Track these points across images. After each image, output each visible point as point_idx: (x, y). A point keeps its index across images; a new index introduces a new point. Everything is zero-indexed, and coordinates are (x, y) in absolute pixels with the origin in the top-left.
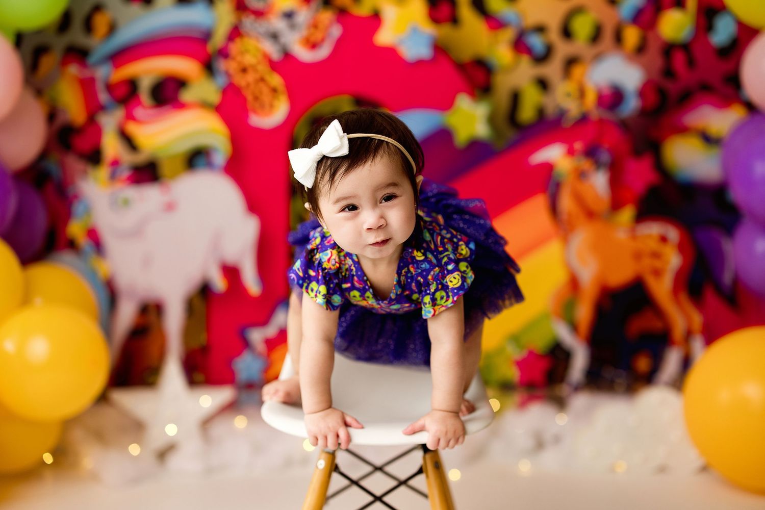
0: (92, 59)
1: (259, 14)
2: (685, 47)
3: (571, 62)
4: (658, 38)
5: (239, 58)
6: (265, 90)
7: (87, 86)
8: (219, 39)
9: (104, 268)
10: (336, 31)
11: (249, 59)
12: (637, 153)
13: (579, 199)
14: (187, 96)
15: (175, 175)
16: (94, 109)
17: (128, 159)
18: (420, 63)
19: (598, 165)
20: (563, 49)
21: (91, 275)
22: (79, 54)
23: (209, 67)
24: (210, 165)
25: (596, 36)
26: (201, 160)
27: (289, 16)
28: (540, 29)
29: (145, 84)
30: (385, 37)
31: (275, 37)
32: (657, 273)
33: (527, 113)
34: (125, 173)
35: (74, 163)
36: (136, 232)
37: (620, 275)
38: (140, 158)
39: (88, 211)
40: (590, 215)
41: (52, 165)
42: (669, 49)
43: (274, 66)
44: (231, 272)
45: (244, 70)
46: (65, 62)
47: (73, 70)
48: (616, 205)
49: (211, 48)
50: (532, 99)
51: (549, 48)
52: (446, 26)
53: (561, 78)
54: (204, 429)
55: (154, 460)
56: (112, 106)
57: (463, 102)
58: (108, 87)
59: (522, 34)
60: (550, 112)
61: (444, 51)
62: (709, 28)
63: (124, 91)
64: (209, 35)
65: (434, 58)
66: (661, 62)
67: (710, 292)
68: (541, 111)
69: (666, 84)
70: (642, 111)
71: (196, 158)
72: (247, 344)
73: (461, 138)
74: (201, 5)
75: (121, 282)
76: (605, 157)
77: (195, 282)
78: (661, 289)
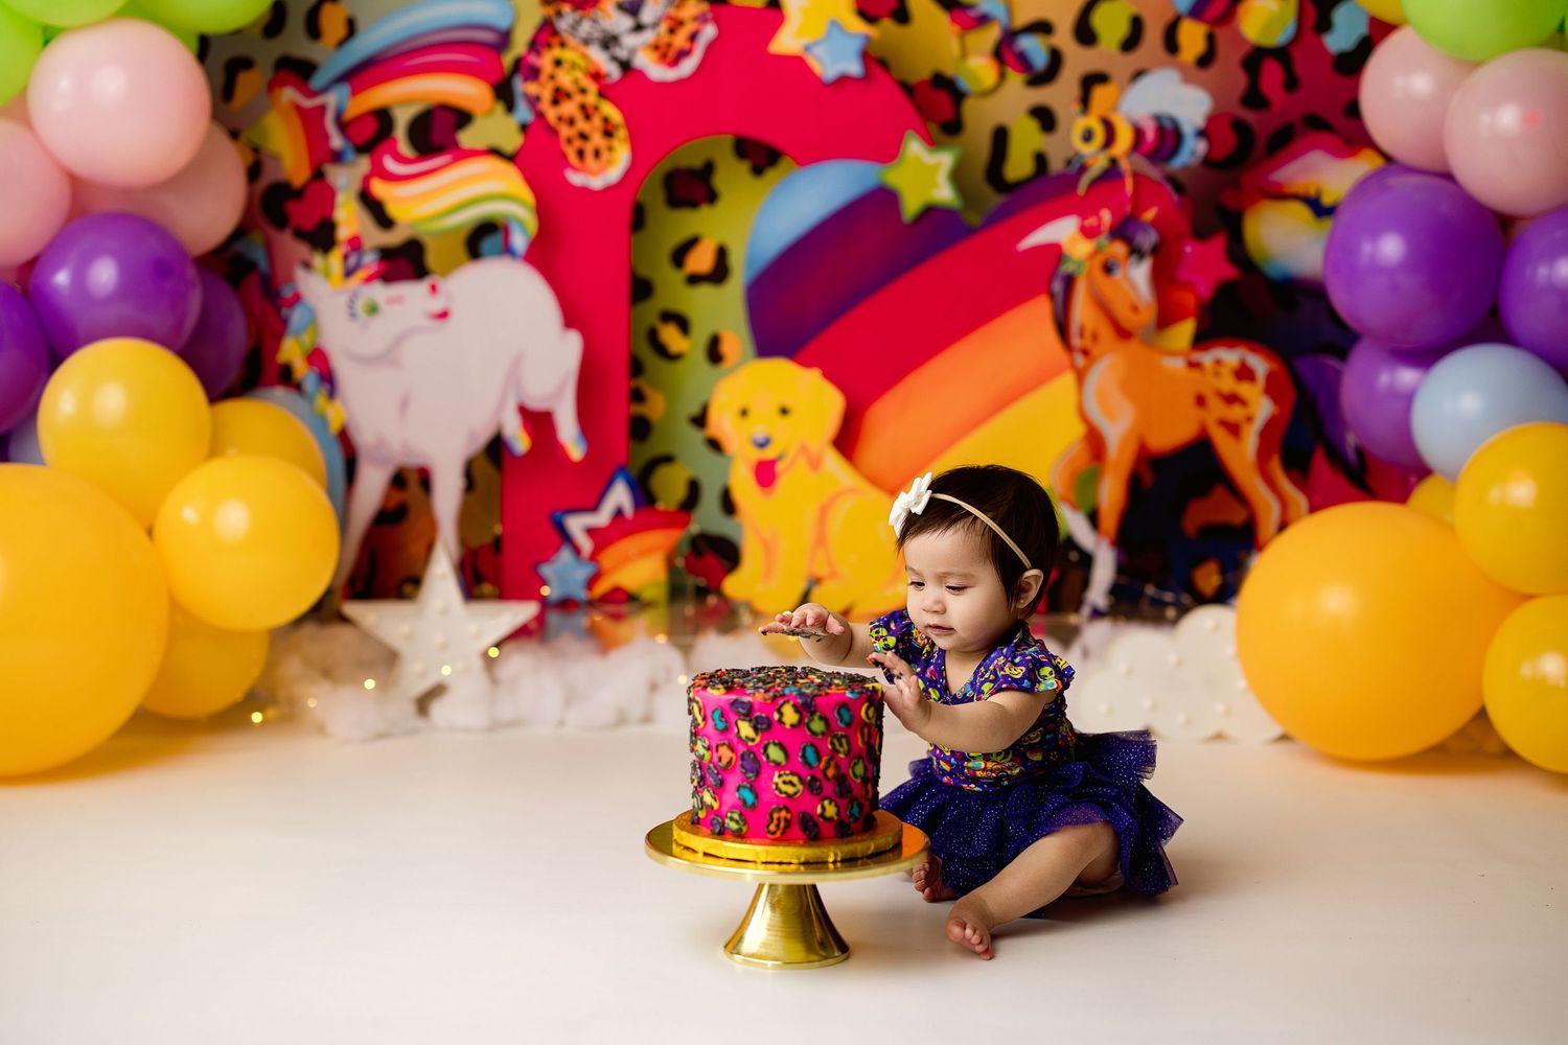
0: (317, 81)
1: (583, 4)
2: (1281, 54)
3: (1092, 81)
4: (1239, 38)
5: (552, 77)
6: (594, 128)
7: (311, 120)
8: (519, 46)
9: (335, 415)
10: (709, 32)
11: (565, 79)
12: (1200, 234)
13: (1103, 307)
14: (467, 138)
15: (449, 269)
16: (322, 157)
17: (376, 237)
18: (843, 80)
19: (1136, 252)
20: (1078, 61)
21: (319, 423)
22: (298, 71)
23: (504, 93)
24: (507, 250)
25: (1131, 43)
26: (489, 243)
27: (632, 7)
28: (1042, 27)
29: (402, 118)
30: (786, 42)
31: (609, 42)
32: (1234, 429)
33: (1018, 166)
34: (370, 259)
35: (290, 246)
36: (388, 358)
37: (1171, 434)
38: (393, 238)
39: (313, 321)
40: (1123, 333)
41: (254, 250)
42: (1256, 58)
44: (538, 422)
45: (559, 96)
46: (273, 85)
47: (289, 94)
48: (1166, 318)
49: (508, 60)
50: (1026, 141)
51: (1056, 58)
52: (887, 24)
53: (1076, 108)
54: (489, 663)
55: (411, 708)
56: (350, 155)
57: (914, 147)
58: (343, 126)
59: (1010, 36)
60: (1056, 165)
61: (883, 64)
62: (1325, 25)
63: (370, 128)
64: (505, 38)
65: (868, 76)
66: (1241, 81)
67: (1320, 462)
68: (1041, 160)
69: (1249, 116)
70: (1207, 161)
71: (482, 238)
72: (565, 537)
73: (911, 206)
75: (364, 438)
76: (1148, 239)
77: (483, 437)
78: (1241, 455)
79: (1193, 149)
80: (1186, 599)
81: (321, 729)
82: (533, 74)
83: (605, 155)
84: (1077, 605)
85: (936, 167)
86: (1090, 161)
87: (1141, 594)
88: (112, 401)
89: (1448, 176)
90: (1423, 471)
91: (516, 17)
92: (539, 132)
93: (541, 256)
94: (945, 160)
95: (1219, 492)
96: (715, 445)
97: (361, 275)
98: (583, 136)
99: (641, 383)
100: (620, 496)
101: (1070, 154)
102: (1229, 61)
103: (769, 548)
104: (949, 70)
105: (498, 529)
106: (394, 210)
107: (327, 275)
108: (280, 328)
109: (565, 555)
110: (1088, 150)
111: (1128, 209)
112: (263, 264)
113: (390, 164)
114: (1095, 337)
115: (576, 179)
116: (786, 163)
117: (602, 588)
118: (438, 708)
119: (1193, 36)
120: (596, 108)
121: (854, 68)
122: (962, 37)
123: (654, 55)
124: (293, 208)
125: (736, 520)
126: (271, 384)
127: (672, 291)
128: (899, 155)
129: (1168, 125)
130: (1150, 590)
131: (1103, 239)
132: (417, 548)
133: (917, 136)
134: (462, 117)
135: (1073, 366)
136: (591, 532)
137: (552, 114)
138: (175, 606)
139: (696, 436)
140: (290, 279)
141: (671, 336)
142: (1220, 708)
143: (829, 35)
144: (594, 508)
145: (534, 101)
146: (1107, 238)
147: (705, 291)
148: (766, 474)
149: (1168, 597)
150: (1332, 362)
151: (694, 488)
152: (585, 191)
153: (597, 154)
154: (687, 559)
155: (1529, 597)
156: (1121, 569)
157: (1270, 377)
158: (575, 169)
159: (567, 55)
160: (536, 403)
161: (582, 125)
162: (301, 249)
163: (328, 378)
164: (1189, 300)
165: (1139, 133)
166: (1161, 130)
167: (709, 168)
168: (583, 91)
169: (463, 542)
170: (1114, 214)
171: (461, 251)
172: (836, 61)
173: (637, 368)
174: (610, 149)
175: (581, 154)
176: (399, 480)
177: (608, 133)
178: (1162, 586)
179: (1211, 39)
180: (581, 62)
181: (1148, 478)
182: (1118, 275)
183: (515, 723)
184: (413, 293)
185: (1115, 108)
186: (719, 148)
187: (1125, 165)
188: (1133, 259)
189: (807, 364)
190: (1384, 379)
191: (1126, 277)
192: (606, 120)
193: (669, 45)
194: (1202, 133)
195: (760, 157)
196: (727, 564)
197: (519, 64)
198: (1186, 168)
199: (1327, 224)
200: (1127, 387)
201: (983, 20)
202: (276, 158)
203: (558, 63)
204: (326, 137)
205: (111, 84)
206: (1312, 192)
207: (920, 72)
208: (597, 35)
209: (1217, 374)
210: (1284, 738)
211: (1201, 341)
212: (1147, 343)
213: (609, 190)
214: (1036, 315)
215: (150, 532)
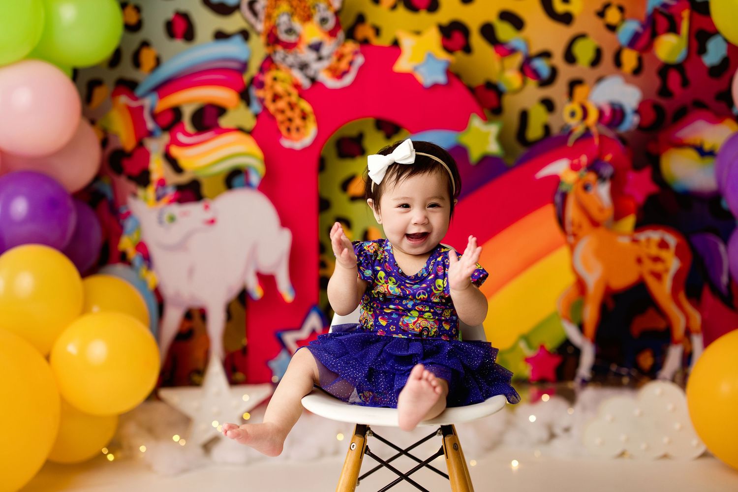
0: (139, 92)
1: (289, 46)
2: (679, 67)
3: (574, 84)
4: (655, 58)
5: (272, 87)
6: (296, 115)
7: (136, 114)
8: (253, 69)
9: (152, 279)
10: (360, 60)
11: (280, 88)
12: (637, 167)
13: (583, 209)
14: (224, 122)
15: (215, 195)
16: (142, 134)
17: (173, 179)
18: (436, 86)
19: (601, 178)
20: (566, 73)
21: (142, 284)
22: (128, 86)
23: (245, 97)
24: (248, 184)
25: (596, 61)
26: (238, 180)
27: (316, 47)
28: (546, 55)
29: (188, 112)
30: (403, 65)
31: (303, 67)
32: (658, 276)
33: (534, 132)
34: (170, 192)
35: (125, 184)
36: (181, 246)
37: (623, 280)
38: (183, 179)
39: (138, 226)
40: (595, 224)
41: (105, 187)
42: (665, 69)
43: (303, 94)
44: (267, 281)
45: (276, 97)
46: (115, 94)
47: (123, 100)
48: (619, 215)
49: (246, 78)
50: (538, 118)
51: (554, 72)
52: (460, 55)
53: (565, 98)
55: (200, 451)
56: (158, 133)
57: (476, 122)
58: (155, 116)
59: (528, 60)
60: (555, 130)
61: (458, 76)
62: (703, 50)
63: (169, 118)
64: (244, 66)
65: (449, 84)
66: (656, 82)
67: (707, 293)
68: (547, 128)
69: (662, 102)
70: (640, 127)
71: (234, 178)
72: (283, 346)
73: (475, 155)
74: (238, 39)
75: (168, 292)
76: (608, 171)
77: (236, 289)
78: (662, 290)
79: (631, 121)
80: (634, 373)
81: (149, 467)
82: (261, 85)
83: (302, 130)
84: (573, 376)
85: (488, 133)
86: (574, 128)
87: (609, 370)
91: (251, 54)
92: (265, 118)
93: (267, 187)
94: (493, 129)
95: (651, 312)
97: (165, 200)
98: (290, 120)
99: (325, 257)
100: (314, 320)
101: (563, 124)
102: (650, 71)
104: (494, 78)
105: (244, 342)
106: (184, 163)
108: (120, 231)
109: (283, 355)
110: (573, 122)
111: (597, 154)
112: (109, 194)
113: (181, 138)
114: (580, 227)
115: (286, 143)
116: (404, 132)
118: (218, 452)
119: (630, 58)
120: (297, 104)
121: (441, 79)
122: (502, 62)
123: (329, 74)
124: (126, 163)
126: (115, 262)
127: (342, 205)
128: (469, 124)
129: (617, 107)
130: (614, 368)
131: (582, 171)
132: (199, 354)
133: (478, 116)
134: (221, 110)
135: (567, 243)
136: (298, 341)
137: (272, 108)
138: (63, 401)
140: (125, 203)
142: (666, 440)
143: (427, 61)
144: (299, 327)
145: (262, 101)
146: (586, 171)
147: (359, 206)
149: (624, 371)
150: (712, 238)
152: (291, 151)
153: (298, 129)
156: (598, 356)
157: (678, 247)
158: (287, 138)
159: (280, 74)
160: (266, 270)
161: (289, 113)
162: (131, 186)
163: (147, 258)
164: (631, 204)
165: (601, 113)
166: (614, 110)
167: (360, 137)
168: (289, 94)
169: (226, 348)
170: (588, 157)
171: (222, 185)
172: (431, 75)
173: (322, 249)
174: (305, 127)
175: (289, 130)
176: (189, 315)
177: (304, 117)
178: (621, 365)
179: (640, 60)
180: (288, 78)
181: (611, 305)
182: (592, 192)
184: (195, 210)
185: (587, 97)
186: (367, 125)
187: (594, 130)
188: (600, 182)
191: (595, 191)
192: (302, 111)
193: (337, 68)
194: (637, 112)
195: (390, 129)
198: (628, 132)
199: (710, 162)
200: (599, 254)
201: (512, 51)
202: (116, 136)
203: (275, 79)
204: (144, 123)
205: (23, 98)
206: (698, 142)
207: (478, 80)
208: (296, 63)
209: (648, 246)
211: (639, 227)
212: (608, 229)
213: (305, 150)
214: (547, 214)
215: (48, 358)
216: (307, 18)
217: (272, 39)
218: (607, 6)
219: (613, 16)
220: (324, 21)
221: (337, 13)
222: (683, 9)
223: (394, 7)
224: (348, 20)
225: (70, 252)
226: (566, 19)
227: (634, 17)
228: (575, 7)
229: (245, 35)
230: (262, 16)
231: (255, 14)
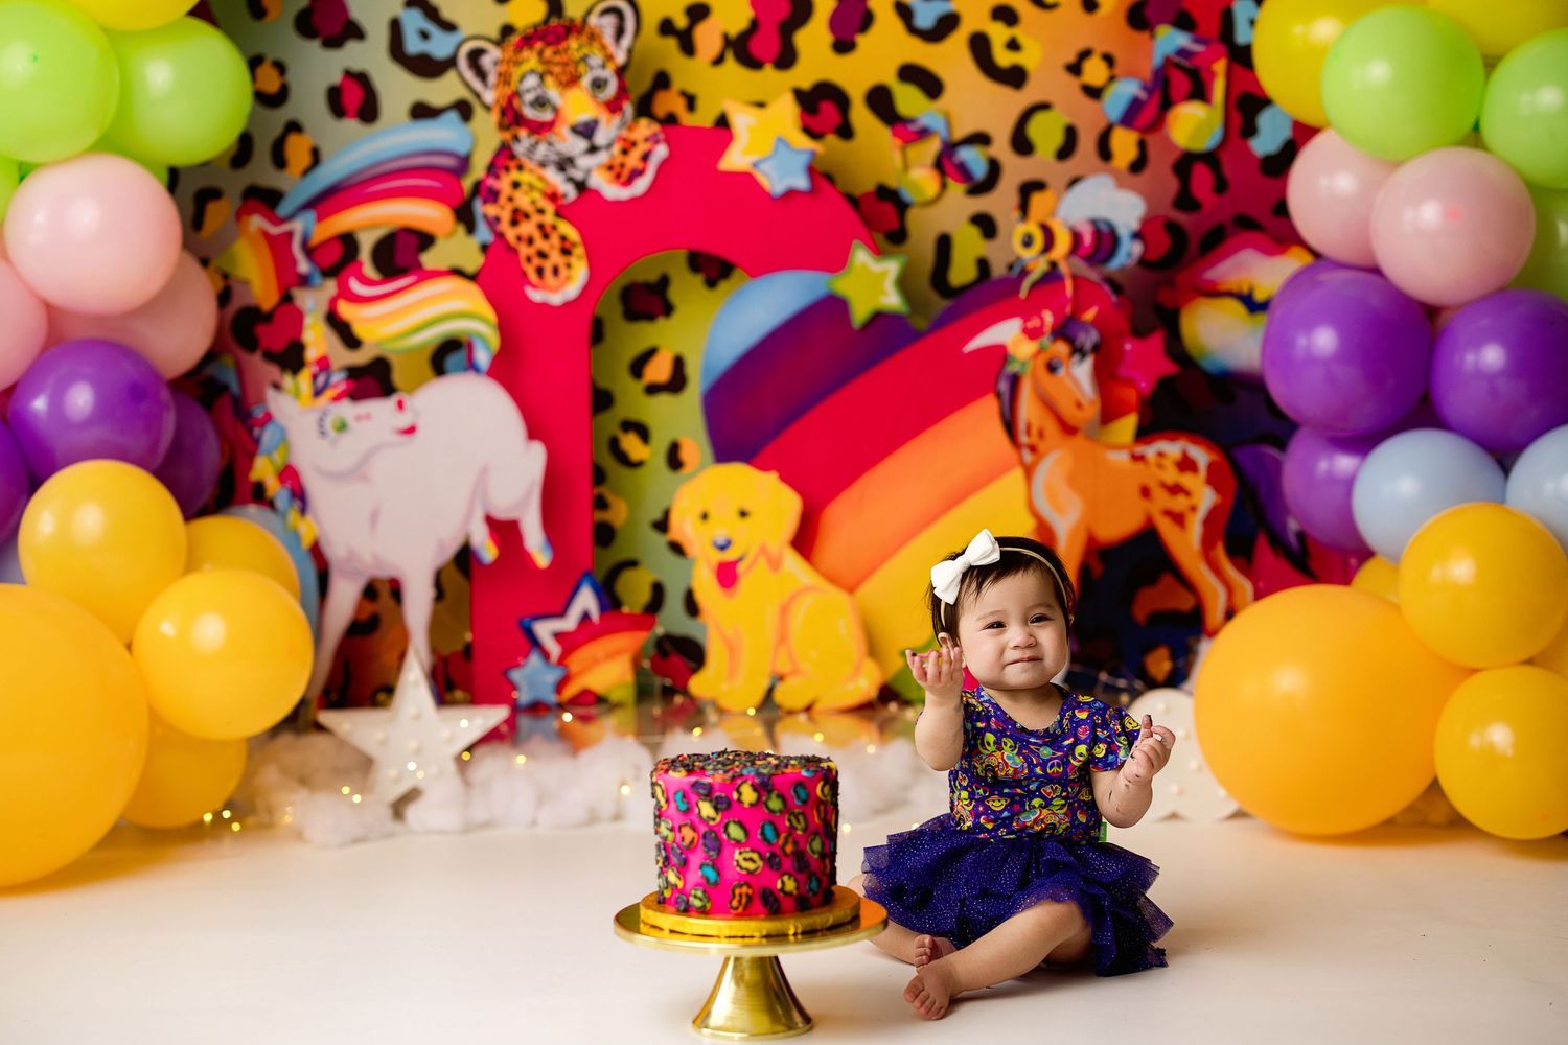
0: (283, 209)
1: (539, 128)
2: (1210, 158)
3: (1029, 189)
4: (1169, 144)
5: (511, 199)
6: (552, 246)
7: (279, 247)
8: (478, 169)
9: (307, 530)
10: (661, 151)
11: (523, 200)
12: (1138, 333)
13: (1048, 404)
14: (429, 260)
16: (290, 281)
17: (343, 357)
18: (791, 194)
19: (1078, 351)
20: (1016, 170)
21: (292, 538)
22: (265, 199)
23: (465, 216)
24: (471, 366)
25: (1066, 151)
26: (453, 360)
27: (586, 130)
28: (981, 139)
29: (367, 242)
30: (734, 159)
31: (564, 164)
32: (1179, 519)
33: (962, 272)
34: (338, 377)
35: (260, 368)
36: (358, 473)
37: (1117, 526)
38: (360, 358)
39: (283, 438)
40: (1069, 429)
41: (226, 372)
42: (1186, 163)
44: (505, 531)
45: (518, 217)
46: (241, 214)
47: (257, 222)
48: (1109, 413)
49: (467, 183)
50: (969, 248)
51: (994, 168)
52: (832, 140)
53: (1016, 214)
54: (462, 765)
55: (388, 812)
56: (317, 279)
57: (861, 256)
58: (310, 251)
59: (950, 148)
60: (998, 270)
61: (829, 178)
62: (1250, 130)
63: (336, 252)
64: (464, 162)
65: (814, 190)
66: (1172, 185)
67: (1263, 547)
68: (983, 265)
69: (1182, 218)
70: (1143, 262)
71: (446, 355)
72: (534, 642)
73: (860, 313)
74: (453, 117)
75: (335, 552)
76: (1089, 338)
77: (452, 547)
78: (1186, 544)
79: (1129, 251)
80: (1138, 684)
81: (298, 835)
82: (493, 196)
83: (563, 272)
85: (884, 274)
86: (1030, 266)
87: (1095, 680)
88: (90, 521)
89: (1376, 271)
90: (1365, 554)
91: (475, 143)
92: (499, 253)
93: (504, 371)
94: (891, 268)
95: (1167, 580)
96: (677, 548)
97: (330, 393)
98: (542, 255)
99: (603, 490)
100: (586, 601)
101: (1012, 259)
102: (1160, 167)
103: (732, 648)
104: (892, 182)
105: (469, 637)
106: (359, 330)
107: (297, 395)
108: (252, 447)
109: (535, 659)
110: (1028, 254)
111: (1068, 310)
112: (235, 387)
113: (356, 287)
114: (1041, 434)
115: (536, 296)
116: (738, 275)
117: (571, 691)
118: (413, 812)
119: (1125, 144)
120: (554, 227)
121: (801, 182)
122: (903, 150)
123: (608, 175)
124: (262, 331)
125: (700, 620)
126: (244, 502)
127: (632, 400)
128: (848, 263)
129: (1104, 228)
130: (1104, 677)
131: (1046, 340)
132: (389, 658)
133: (864, 246)
134: (425, 240)
135: (1022, 463)
136: (559, 637)
137: (511, 234)
138: (155, 718)
139: (659, 541)
140: (261, 400)
141: (631, 444)
143: (776, 149)
144: (561, 613)
145: (493, 223)
146: (1050, 339)
147: (664, 400)
148: (727, 575)
149: (1122, 683)
150: (1271, 451)
151: (658, 591)
152: (545, 306)
153: (556, 271)
154: (653, 660)
155: (1475, 671)
157: (1211, 467)
158: (534, 287)
159: (524, 177)
160: (502, 514)
161: (540, 244)
162: (272, 371)
163: (299, 495)
164: (1131, 395)
165: (1076, 237)
166: (1097, 234)
167: (664, 281)
168: (541, 211)
170: (1055, 315)
171: (427, 368)
172: (783, 175)
173: (599, 476)
174: (569, 266)
175: (540, 271)
176: (370, 592)
177: (566, 252)
178: (1115, 673)
179: (1142, 145)
180: (539, 184)
181: (1098, 569)
182: (1062, 372)
183: (487, 825)
184: (380, 410)
185: (1053, 214)
186: (673, 262)
187: (1064, 268)
188: (1076, 358)
189: (763, 467)
190: (1323, 465)
191: (1069, 374)
192: (563, 238)
193: (622, 166)
194: (1137, 236)
195: (714, 270)
196: (692, 665)
197: (478, 187)
198: (1123, 269)
199: (1261, 319)
200: (1074, 481)
201: (924, 133)
202: (246, 283)
203: (516, 185)
204: (294, 262)
205: (86, 216)
206: (1245, 289)
207: (865, 184)
208: (553, 157)
209: (1160, 466)
210: (1239, 815)
211: (1144, 434)
212: (1091, 437)
213: (568, 305)
214: (986, 411)
215: (129, 647)
216: (573, 80)
217: (511, 117)
218: (1085, 54)
219: (1095, 72)
220: (598, 84)
221: (621, 72)
222: (1216, 59)
223: (718, 61)
224: (640, 84)
225: (165, 473)
226: (1015, 77)
227: (1131, 74)
228: (1029, 58)
229: (464, 110)
230: (492, 79)
231: (481, 74)
